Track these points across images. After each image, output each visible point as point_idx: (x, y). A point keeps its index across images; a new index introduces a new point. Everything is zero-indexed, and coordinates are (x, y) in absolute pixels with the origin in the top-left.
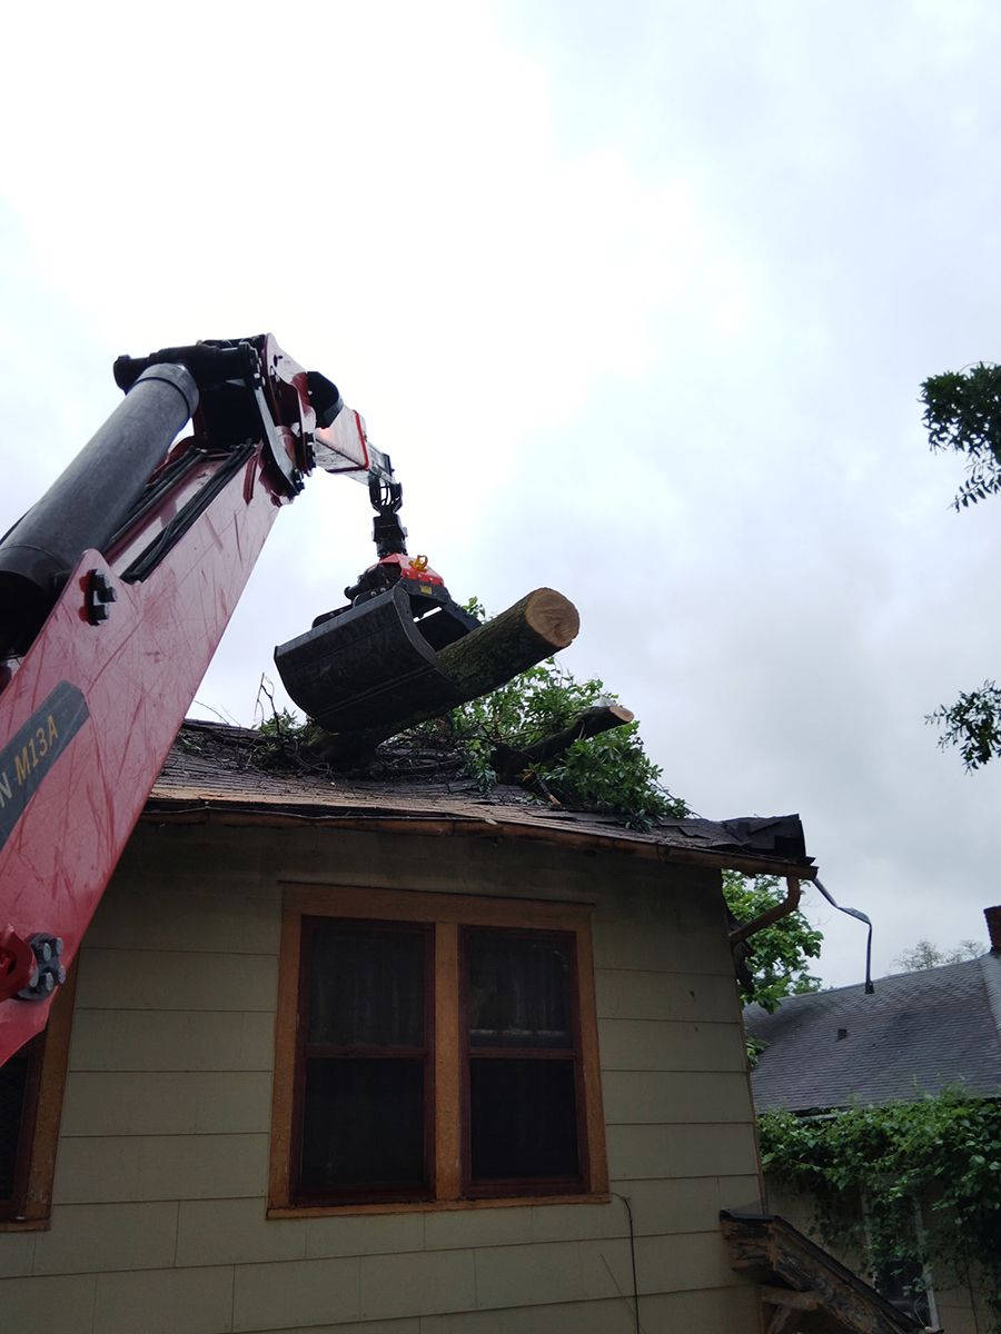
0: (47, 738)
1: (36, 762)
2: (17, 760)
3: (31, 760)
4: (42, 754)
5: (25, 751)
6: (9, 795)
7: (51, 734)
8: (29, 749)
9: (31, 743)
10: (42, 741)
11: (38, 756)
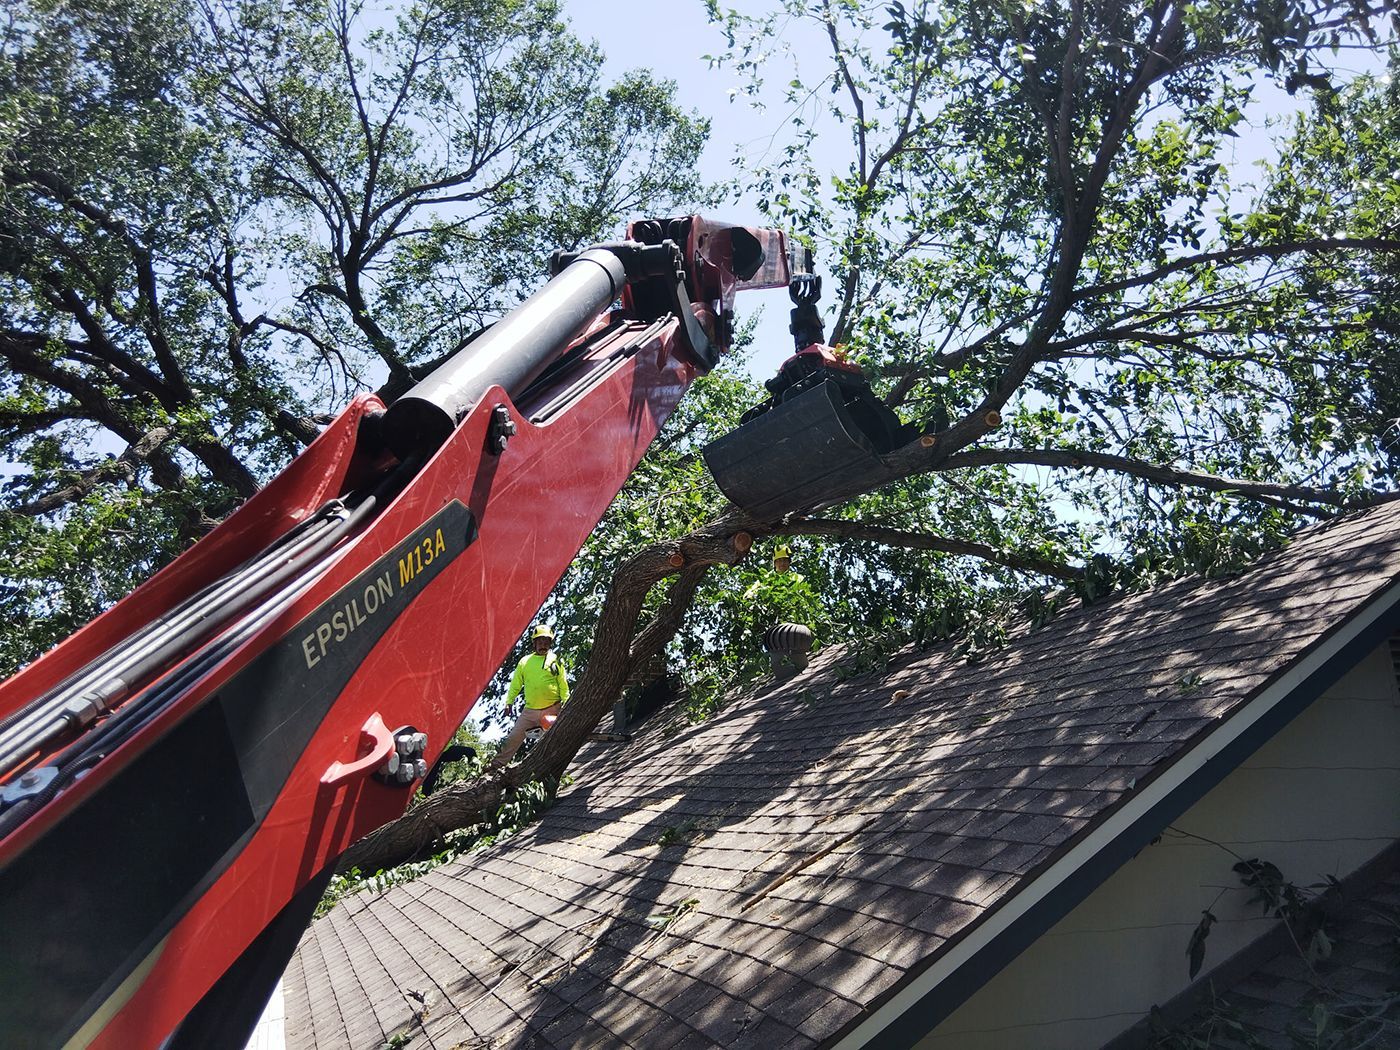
0: (433, 549)
1: (421, 568)
2: (402, 562)
3: (416, 567)
4: (428, 562)
5: (410, 556)
6: (391, 594)
7: (438, 547)
8: (415, 557)
9: (418, 550)
10: (429, 551)
11: (423, 564)
